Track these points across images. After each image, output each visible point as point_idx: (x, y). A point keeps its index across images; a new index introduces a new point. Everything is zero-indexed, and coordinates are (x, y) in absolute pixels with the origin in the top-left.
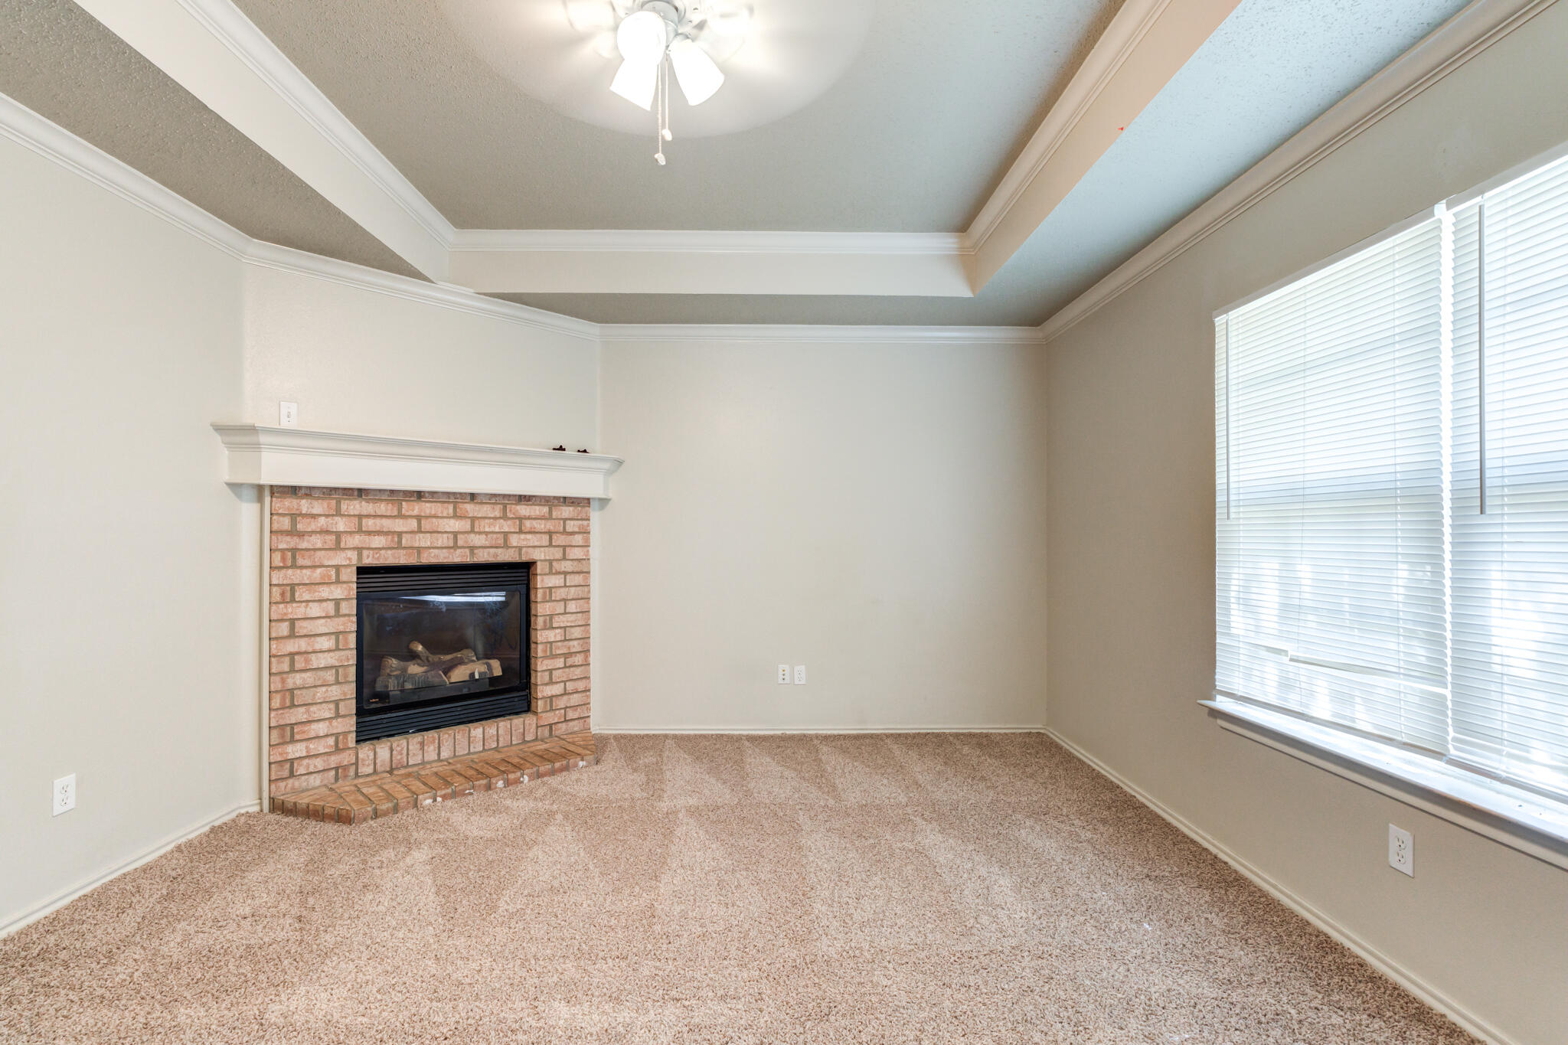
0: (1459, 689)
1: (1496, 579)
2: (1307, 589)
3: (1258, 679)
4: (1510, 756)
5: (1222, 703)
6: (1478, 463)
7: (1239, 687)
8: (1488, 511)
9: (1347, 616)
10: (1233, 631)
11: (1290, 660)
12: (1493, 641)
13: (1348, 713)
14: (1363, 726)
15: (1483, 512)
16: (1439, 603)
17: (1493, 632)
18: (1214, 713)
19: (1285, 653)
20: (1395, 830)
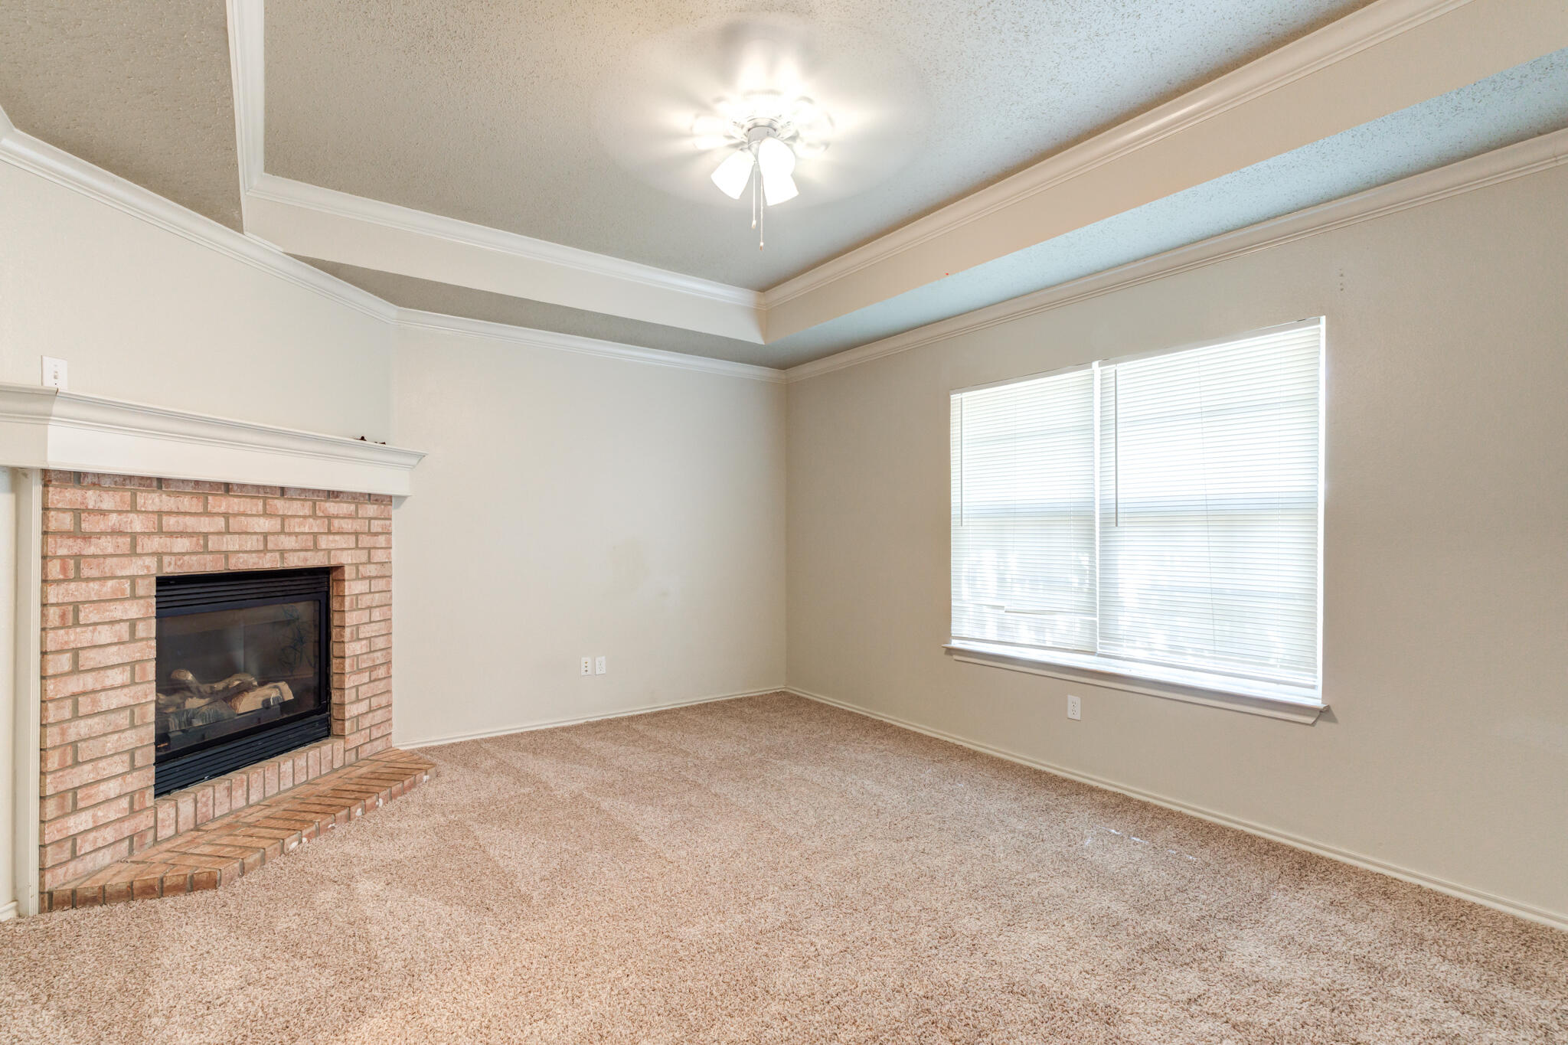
0: (1103, 617)
1: (1123, 557)
2: (1015, 573)
5: (955, 644)
6: (1115, 505)
7: (968, 632)
8: (1119, 525)
9: (1041, 583)
10: (963, 597)
11: (1006, 612)
12: (1119, 590)
13: (1042, 638)
14: (1049, 644)
15: (1117, 525)
16: (1092, 573)
17: (1120, 586)
18: (951, 651)
19: (1002, 607)
20: (1071, 698)
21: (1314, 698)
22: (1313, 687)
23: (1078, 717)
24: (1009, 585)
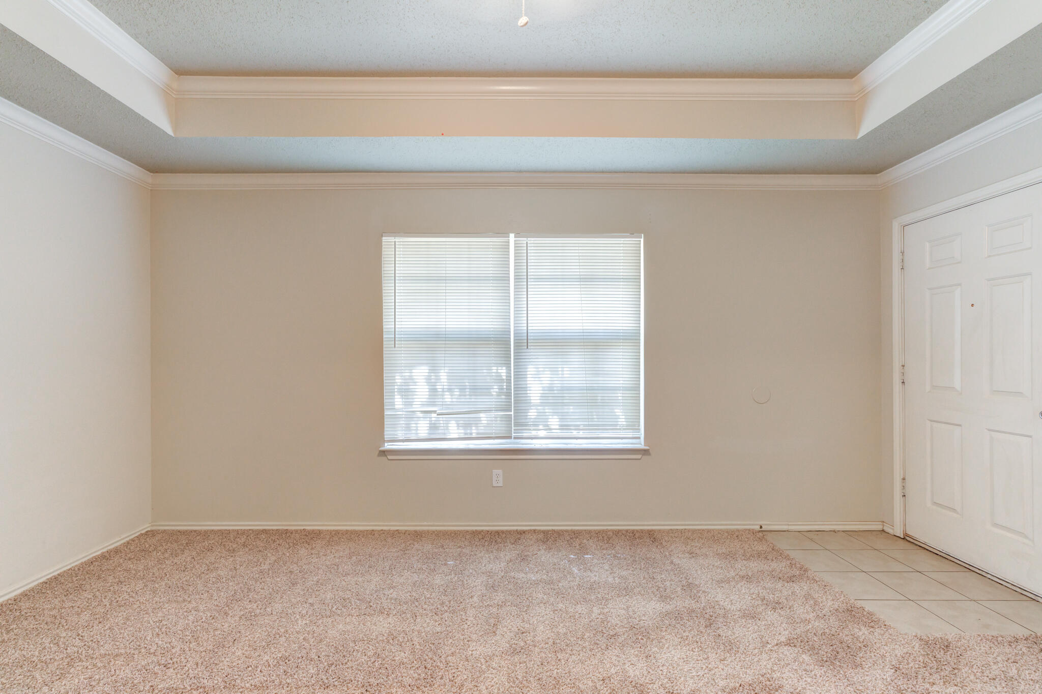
0: (516, 411)
1: (531, 370)
2: (445, 384)
3: (415, 428)
4: (534, 430)
5: (388, 446)
6: (526, 334)
7: (400, 435)
8: (529, 347)
9: (468, 390)
10: (396, 407)
11: (438, 415)
12: (528, 392)
13: (469, 431)
14: (474, 435)
15: (527, 348)
16: (509, 381)
17: (528, 389)
18: (384, 453)
19: (435, 412)
20: (495, 472)
21: (641, 444)
22: (639, 438)
23: (500, 484)
24: (440, 393)
